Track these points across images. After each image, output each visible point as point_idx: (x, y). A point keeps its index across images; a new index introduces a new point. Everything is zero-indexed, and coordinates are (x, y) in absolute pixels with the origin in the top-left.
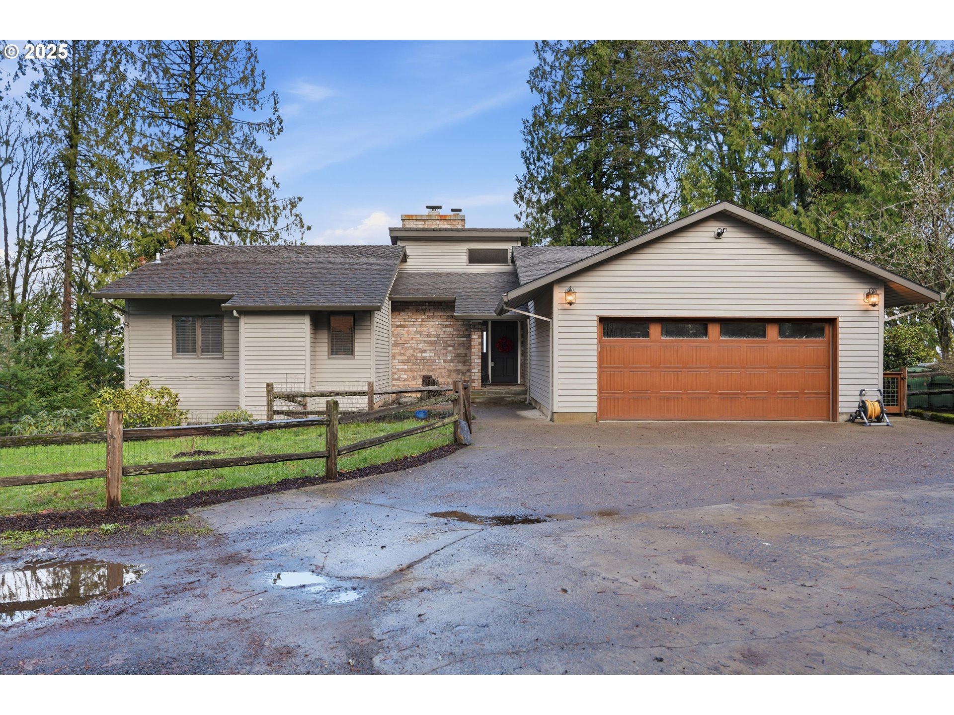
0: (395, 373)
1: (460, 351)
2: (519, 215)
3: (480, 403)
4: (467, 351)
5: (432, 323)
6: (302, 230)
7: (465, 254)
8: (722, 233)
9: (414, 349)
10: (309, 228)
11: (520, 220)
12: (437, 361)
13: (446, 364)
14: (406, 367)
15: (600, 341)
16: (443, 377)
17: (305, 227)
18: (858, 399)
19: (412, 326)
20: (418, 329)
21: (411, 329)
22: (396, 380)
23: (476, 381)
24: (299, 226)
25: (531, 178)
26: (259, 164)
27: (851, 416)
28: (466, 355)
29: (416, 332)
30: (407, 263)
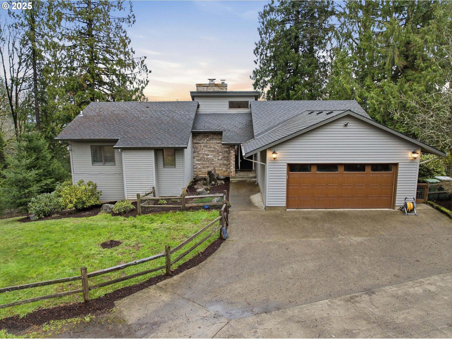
0: (195, 165)
1: (225, 155)
2: (256, 61)
3: (234, 183)
4: (228, 155)
5: (212, 142)
6: (147, 73)
7: (228, 104)
8: (347, 124)
9: (204, 154)
10: (150, 72)
11: (256, 63)
12: (214, 160)
13: (219, 161)
14: (200, 163)
15: (288, 174)
16: (217, 167)
17: (148, 71)
18: (404, 202)
19: (202, 143)
20: (205, 145)
21: (202, 145)
22: (195, 168)
23: (232, 172)
24: (145, 70)
25: (262, 43)
26: (125, 42)
27: (401, 207)
28: (228, 157)
29: (204, 146)
30: (200, 109)
